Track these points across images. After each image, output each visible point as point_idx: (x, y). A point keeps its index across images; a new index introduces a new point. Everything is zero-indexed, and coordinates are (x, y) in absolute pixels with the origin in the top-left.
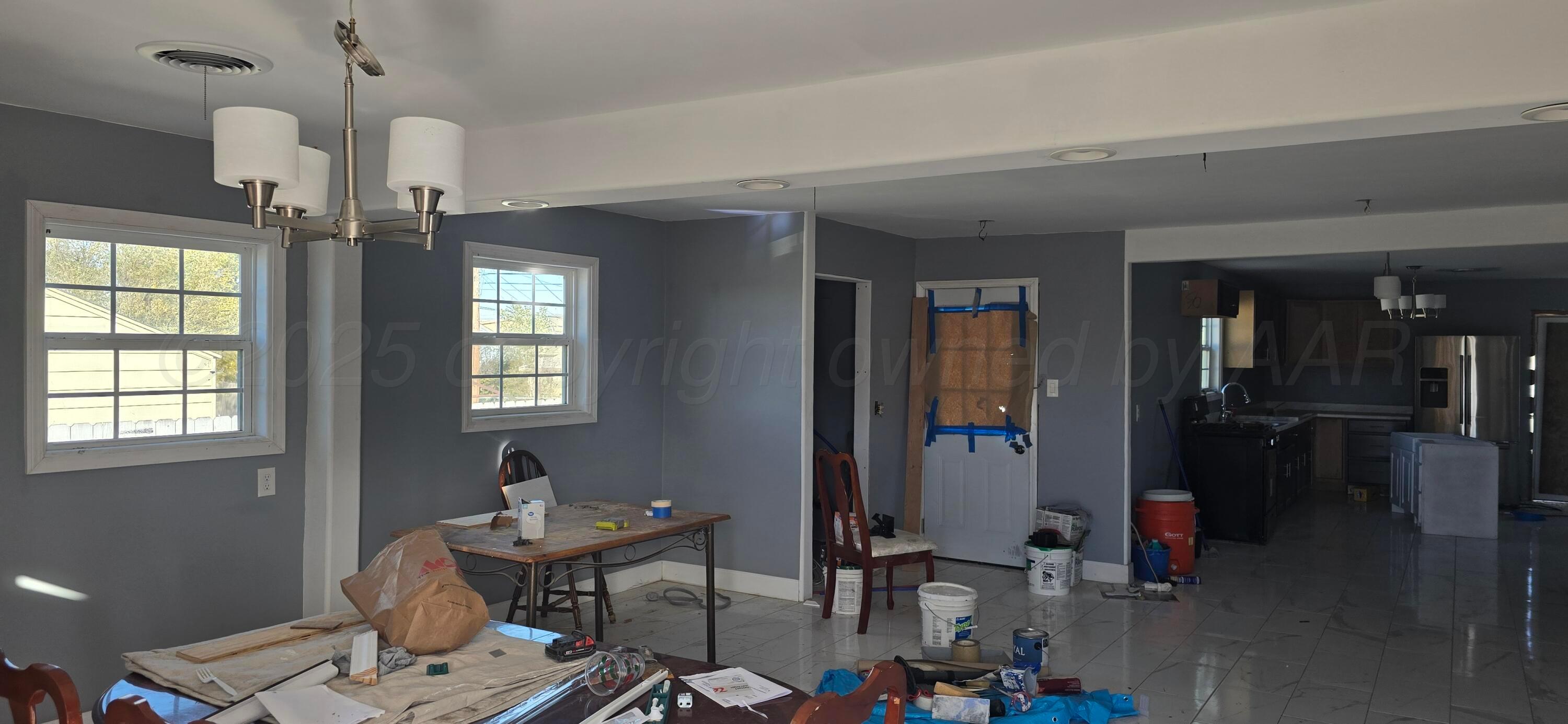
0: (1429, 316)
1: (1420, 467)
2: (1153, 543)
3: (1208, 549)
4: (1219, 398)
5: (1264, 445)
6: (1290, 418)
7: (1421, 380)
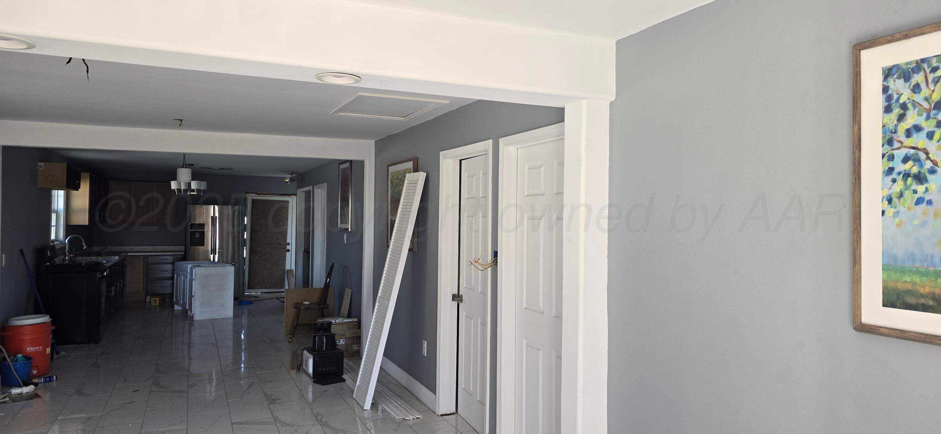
0: (198, 193)
1: (193, 282)
2: (18, 357)
3: (59, 354)
4: (64, 246)
5: (100, 276)
6: (113, 257)
7: (190, 230)
